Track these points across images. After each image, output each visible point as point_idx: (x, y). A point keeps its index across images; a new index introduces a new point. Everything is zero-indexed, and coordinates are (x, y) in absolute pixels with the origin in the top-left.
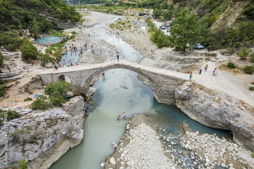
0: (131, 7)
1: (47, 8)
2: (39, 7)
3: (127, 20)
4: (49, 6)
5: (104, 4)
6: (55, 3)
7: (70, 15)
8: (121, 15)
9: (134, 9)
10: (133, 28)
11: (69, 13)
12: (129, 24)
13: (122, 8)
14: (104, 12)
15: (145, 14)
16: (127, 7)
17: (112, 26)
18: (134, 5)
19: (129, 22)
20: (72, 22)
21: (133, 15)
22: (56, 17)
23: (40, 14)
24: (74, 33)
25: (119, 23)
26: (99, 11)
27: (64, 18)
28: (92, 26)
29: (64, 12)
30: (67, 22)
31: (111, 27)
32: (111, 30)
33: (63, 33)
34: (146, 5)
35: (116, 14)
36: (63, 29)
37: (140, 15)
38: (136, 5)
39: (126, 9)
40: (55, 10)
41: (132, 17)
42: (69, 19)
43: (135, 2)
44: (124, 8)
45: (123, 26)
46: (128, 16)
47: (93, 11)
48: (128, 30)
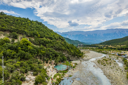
0: (113, 50)
1: (67, 51)
2: (64, 50)
3: (110, 58)
4: (68, 50)
5: (98, 47)
6: (72, 48)
7: (77, 54)
8: (106, 54)
9: (115, 51)
10: (112, 65)
11: (77, 53)
12: (110, 61)
13: (107, 50)
14: (97, 51)
15: (122, 55)
16: (110, 49)
17: (99, 61)
18: (115, 49)
19: (110, 59)
20: (77, 57)
21: (114, 55)
22: (70, 55)
23: (63, 53)
24: (76, 64)
25: (104, 60)
26: (94, 51)
27: (74, 55)
28: (88, 60)
29: (74, 53)
30: (75, 57)
31: (98, 63)
32: (98, 64)
33: (71, 63)
34: (123, 49)
35: (103, 53)
36: (72, 61)
37: (119, 55)
38: (116, 49)
39: (110, 50)
40: (70, 51)
41: (113, 56)
42: (76, 56)
43: (116, 47)
44: (109, 50)
45: (106, 62)
46: (110, 55)
47: (91, 50)
48: (109, 66)
